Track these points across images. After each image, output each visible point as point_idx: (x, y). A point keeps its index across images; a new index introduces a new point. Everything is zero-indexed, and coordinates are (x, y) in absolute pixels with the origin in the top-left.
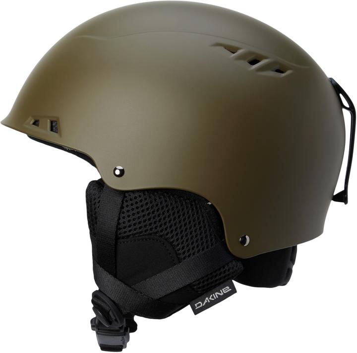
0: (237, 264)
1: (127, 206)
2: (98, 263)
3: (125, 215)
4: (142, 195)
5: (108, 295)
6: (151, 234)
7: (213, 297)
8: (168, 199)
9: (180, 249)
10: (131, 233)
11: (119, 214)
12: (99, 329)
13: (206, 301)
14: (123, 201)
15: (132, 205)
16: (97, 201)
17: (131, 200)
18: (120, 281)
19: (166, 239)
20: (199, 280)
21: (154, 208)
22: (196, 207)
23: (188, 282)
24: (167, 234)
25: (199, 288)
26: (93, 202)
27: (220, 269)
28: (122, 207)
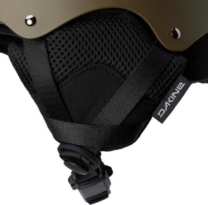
0: (179, 57)
1: (53, 49)
2: (50, 117)
3: (55, 58)
4: (62, 32)
5: (73, 143)
6: (87, 65)
7: (171, 99)
8: (88, 26)
9: (120, 67)
10: (67, 72)
11: (49, 60)
12: (79, 184)
13: (166, 106)
14: (46, 47)
15: (56, 46)
16: (22, 59)
17: (54, 41)
18: (78, 123)
19: (104, 63)
20: (151, 88)
21: (79, 39)
22: (118, 22)
23: (142, 94)
24: (102, 58)
25: (155, 95)
26: (20, 62)
27: (166, 69)
28: (49, 52)
